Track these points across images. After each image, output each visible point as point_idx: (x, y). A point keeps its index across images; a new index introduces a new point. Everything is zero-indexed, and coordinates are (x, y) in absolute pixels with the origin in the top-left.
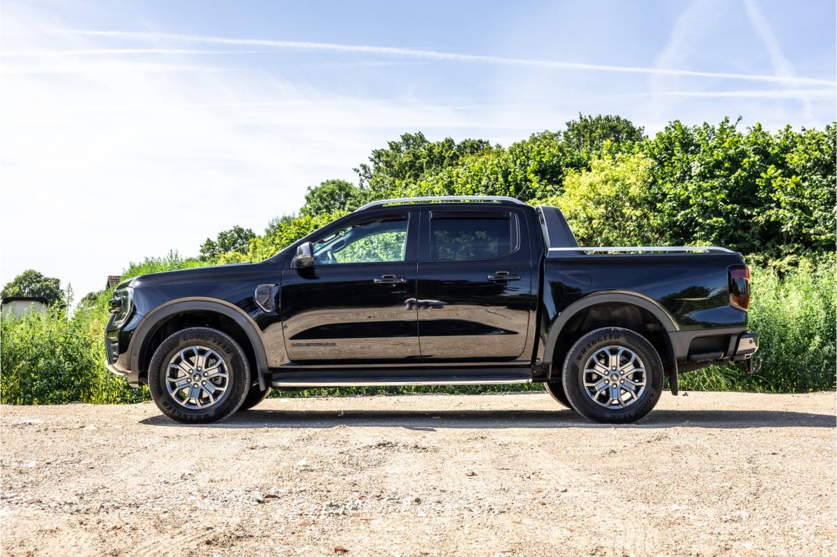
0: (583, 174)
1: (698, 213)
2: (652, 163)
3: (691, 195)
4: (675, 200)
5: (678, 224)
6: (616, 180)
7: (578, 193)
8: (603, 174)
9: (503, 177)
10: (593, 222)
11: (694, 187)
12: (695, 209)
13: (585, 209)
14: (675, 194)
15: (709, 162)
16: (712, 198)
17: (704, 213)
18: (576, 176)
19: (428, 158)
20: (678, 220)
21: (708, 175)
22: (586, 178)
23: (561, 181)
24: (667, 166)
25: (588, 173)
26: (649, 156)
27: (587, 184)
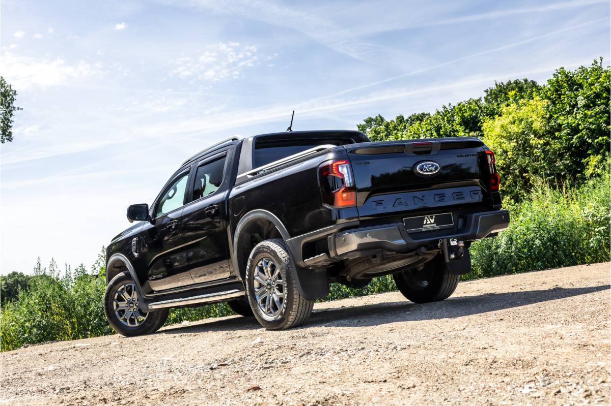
0: (497, 120)
1: (588, 135)
2: (547, 102)
3: (580, 122)
4: (569, 128)
5: (574, 145)
6: (522, 120)
7: (494, 134)
8: (511, 117)
9: (436, 132)
10: (508, 153)
11: (582, 116)
12: (584, 132)
13: (500, 145)
14: (568, 123)
15: (591, 95)
16: (595, 122)
17: (592, 135)
18: (491, 122)
19: (386, 132)
20: (573, 143)
21: (591, 105)
22: (498, 122)
23: (480, 127)
24: (558, 103)
25: (499, 117)
26: (544, 98)
27: (499, 126)
